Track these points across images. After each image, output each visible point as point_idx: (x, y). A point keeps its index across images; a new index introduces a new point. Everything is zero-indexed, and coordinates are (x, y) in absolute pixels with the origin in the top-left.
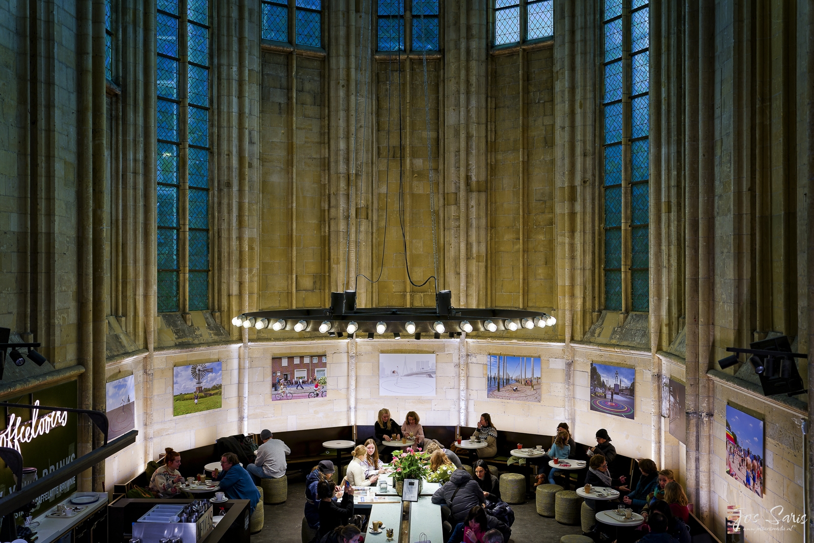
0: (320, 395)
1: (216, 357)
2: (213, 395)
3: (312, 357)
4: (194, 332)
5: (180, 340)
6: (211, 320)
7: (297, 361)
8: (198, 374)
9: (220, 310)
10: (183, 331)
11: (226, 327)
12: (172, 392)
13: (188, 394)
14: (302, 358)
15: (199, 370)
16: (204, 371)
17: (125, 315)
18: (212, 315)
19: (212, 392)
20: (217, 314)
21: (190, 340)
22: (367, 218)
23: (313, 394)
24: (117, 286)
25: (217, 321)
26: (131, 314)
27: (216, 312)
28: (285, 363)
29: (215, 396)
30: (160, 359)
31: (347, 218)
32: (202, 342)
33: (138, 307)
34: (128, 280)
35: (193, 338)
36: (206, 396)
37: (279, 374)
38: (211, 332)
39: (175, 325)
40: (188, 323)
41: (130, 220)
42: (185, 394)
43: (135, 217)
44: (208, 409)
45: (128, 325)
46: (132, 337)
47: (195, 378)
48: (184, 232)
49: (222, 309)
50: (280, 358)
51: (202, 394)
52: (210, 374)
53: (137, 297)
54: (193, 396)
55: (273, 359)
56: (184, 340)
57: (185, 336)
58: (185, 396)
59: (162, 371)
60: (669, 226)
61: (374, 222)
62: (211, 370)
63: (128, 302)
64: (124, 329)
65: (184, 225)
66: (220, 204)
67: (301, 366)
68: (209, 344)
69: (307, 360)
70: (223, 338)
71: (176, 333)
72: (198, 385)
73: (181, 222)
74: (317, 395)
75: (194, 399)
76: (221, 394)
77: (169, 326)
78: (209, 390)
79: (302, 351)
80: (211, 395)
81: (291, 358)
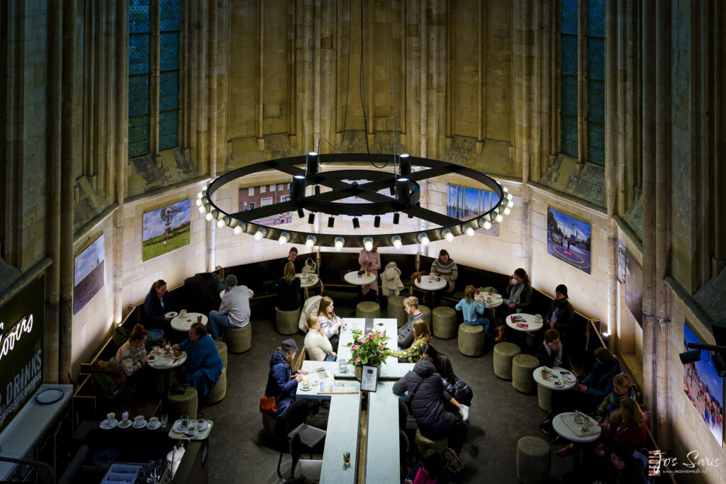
0: (285, 221)
1: (185, 195)
2: (182, 233)
3: (277, 185)
4: (164, 174)
5: (150, 186)
6: (180, 158)
7: (263, 190)
8: (166, 217)
9: (189, 146)
10: (153, 174)
11: (195, 163)
12: (141, 238)
13: (157, 237)
14: (268, 186)
15: (168, 212)
16: (173, 212)
17: (96, 173)
18: (182, 151)
19: (181, 231)
20: (187, 151)
21: (160, 183)
22: (332, 47)
23: (278, 221)
24: (89, 146)
25: (186, 157)
26: (102, 172)
27: (185, 149)
28: (251, 193)
29: (184, 234)
30: (129, 209)
31: (313, 48)
32: (172, 183)
33: (108, 164)
34: (99, 139)
35: (162, 180)
36: (175, 236)
37: (245, 204)
38: (180, 170)
39: (145, 169)
40: (158, 165)
41: (102, 81)
42: (155, 238)
43: (107, 78)
44: (176, 248)
45: (99, 183)
46: (103, 194)
47: (164, 220)
48: (155, 77)
49: (192, 146)
50: (247, 189)
51: (172, 235)
52: (179, 214)
53: (108, 155)
54: (162, 238)
55: (240, 190)
56: (154, 184)
57: (155, 179)
58: (155, 240)
59: (132, 220)
60: (625, 94)
61: (339, 50)
62: (180, 210)
63: (99, 161)
64: (95, 187)
65: (155, 70)
66: (190, 44)
67: (268, 194)
68: (178, 185)
69: (272, 189)
70: (192, 175)
71: (146, 178)
72: (167, 227)
73: (153, 68)
74: (283, 221)
75: (163, 241)
76: (189, 231)
77: (140, 171)
78: (178, 229)
79: (268, 180)
80: (179, 233)
81: (257, 188)
